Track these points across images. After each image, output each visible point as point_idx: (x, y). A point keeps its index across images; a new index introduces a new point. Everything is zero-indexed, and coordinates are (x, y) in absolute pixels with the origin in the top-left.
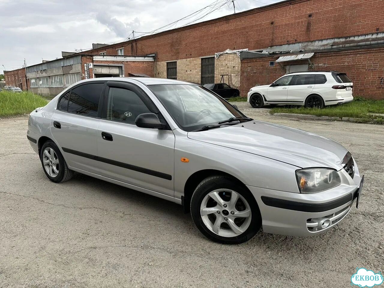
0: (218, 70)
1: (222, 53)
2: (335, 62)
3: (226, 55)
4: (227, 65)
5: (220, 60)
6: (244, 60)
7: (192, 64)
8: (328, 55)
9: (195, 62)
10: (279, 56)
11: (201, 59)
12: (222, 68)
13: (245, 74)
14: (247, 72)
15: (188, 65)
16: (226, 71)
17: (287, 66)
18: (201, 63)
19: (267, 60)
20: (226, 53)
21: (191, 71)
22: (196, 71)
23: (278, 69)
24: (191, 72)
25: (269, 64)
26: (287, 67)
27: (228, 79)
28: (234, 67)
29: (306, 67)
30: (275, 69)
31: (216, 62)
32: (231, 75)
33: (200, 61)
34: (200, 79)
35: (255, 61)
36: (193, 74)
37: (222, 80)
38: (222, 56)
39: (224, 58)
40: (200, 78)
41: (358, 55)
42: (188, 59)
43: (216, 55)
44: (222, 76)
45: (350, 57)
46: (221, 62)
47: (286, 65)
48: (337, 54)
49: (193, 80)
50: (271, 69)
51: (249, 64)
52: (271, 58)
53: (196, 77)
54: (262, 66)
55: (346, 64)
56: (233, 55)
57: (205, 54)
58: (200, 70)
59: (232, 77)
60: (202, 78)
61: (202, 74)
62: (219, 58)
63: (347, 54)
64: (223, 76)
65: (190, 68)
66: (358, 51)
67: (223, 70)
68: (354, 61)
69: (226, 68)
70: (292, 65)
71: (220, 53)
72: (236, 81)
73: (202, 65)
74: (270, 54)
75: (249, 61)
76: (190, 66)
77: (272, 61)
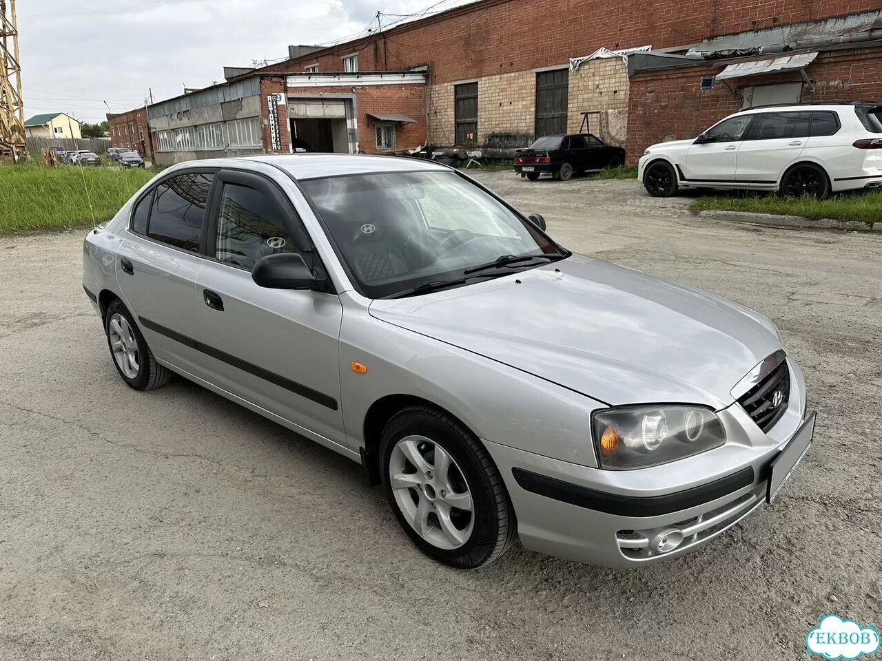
0: (575, 101)
1: (586, 58)
2: (873, 76)
3: (597, 62)
4: (598, 87)
5: (581, 75)
6: (636, 76)
7: (515, 87)
9: (520, 81)
10: (725, 63)
11: (535, 75)
12: (586, 96)
13: (640, 111)
14: (644, 105)
15: (504, 90)
16: (597, 103)
17: (746, 89)
18: (535, 83)
19: (695, 74)
20: (597, 58)
21: (511, 103)
22: (524, 103)
23: (723, 96)
24: (512, 107)
25: (701, 84)
26: (746, 93)
27: (600, 122)
28: (615, 92)
29: (795, 90)
30: (713, 96)
31: (572, 81)
32: (607, 114)
33: (534, 79)
34: (533, 124)
35: (664, 77)
36: (516, 110)
37: (585, 124)
38: (587, 67)
39: (592, 70)
40: (533, 120)
42: (505, 75)
43: (573, 63)
44: (584, 116)
46: (584, 81)
47: (741, 88)
49: (516, 125)
50: (705, 97)
51: (651, 86)
52: (705, 68)
53: (523, 117)
54: (682, 90)
56: (614, 63)
57: (547, 60)
58: (534, 101)
59: (610, 118)
60: (537, 120)
61: (537, 111)
62: (578, 70)
64: (586, 116)
65: (508, 97)
67: (589, 100)
69: (597, 95)
70: (757, 86)
71: (581, 58)
72: (618, 127)
73: (537, 88)
74: (707, 58)
75: (649, 78)
76: (509, 93)
77: (707, 78)
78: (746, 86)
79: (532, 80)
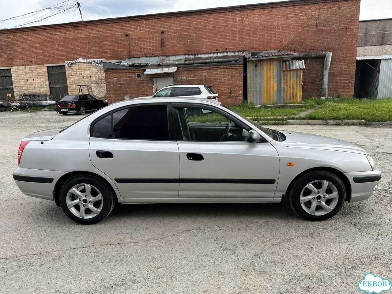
0: (71, 80)
1: (73, 61)
2: (195, 76)
3: (79, 63)
4: (81, 74)
5: (72, 69)
6: (108, 71)
7: (35, 72)
8: (189, 70)
9: (38, 69)
10: (145, 68)
11: (46, 67)
12: (76, 78)
13: (111, 85)
14: (113, 83)
15: (29, 73)
16: (82, 81)
17: (154, 78)
18: (47, 71)
19: (133, 72)
20: (79, 62)
21: (34, 80)
22: (42, 80)
23: (145, 81)
24: (35, 82)
25: (136, 76)
26: (154, 80)
27: (88, 89)
28: (91, 77)
29: (171, 79)
30: (143, 81)
31: (68, 71)
32: (91, 86)
33: (46, 69)
34: (49, 90)
35: (120, 72)
36: (38, 83)
37: (81, 90)
38: (74, 65)
39: (78, 67)
40: (48, 88)
41: (212, 71)
42: (28, 66)
43: (67, 63)
44: (79, 86)
45: (206, 72)
46: (74, 71)
47: (152, 78)
48: (196, 69)
49: (38, 90)
50: (139, 81)
51: (115, 75)
52: (137, 70)
53: (42, 87)
54: (129, 78)
55: (204, 78)
56: (88, 65)
57: (52, 61)
58: (48, 79)
60: (50, 88)
61: (50, 84)
62: (70, 66)
63: (204, 69)
64: (81, 87)
65: (31, 77)
66: (211, 67)
67: (77, 80)
68: (209, 75)
69: (81, 78)
70: (158, 77)
71: (71, 61)
72: (97, 92)
73: (48, 73)
74: (130, 66)
75: (114, 72)
76: (32, 75)
77: (138, 73)
78: (154, 77)
79: (45, 70)
